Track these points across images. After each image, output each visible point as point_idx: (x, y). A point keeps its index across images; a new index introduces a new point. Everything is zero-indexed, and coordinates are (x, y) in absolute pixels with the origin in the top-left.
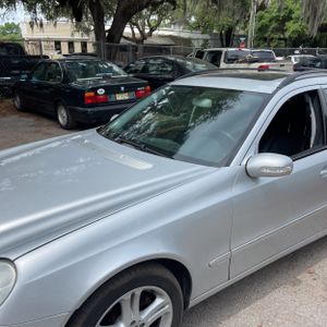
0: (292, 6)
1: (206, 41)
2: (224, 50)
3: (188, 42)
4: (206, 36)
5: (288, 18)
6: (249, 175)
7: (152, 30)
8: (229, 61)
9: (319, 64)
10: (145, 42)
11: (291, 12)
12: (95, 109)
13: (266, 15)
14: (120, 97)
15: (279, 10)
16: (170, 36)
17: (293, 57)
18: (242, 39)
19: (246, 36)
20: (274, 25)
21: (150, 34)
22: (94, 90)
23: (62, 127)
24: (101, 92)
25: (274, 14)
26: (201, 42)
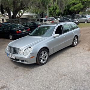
0: (56, 6)
1: (37, 16)
2: (43, 18)
3: (32, 16)
4: (36, 15)
5: (56, 9)
6: (54, 37)
7: (22, 14)
8: (45, 21)
9: (64, 20)
10: (21, 18)
11: (57, 7)
12: (19, 34)
13: (51, 8)
14: (24, 31)
15: (54, 7)
16: (27, 15)
17: (59, 18)
18: (46, 15)
19: (47, 14)
20: (53, 11)
21: (22, 15)
22: (18, 30)
23: (11, 40)
24: (20, 30)
25: (53, 8)
26: (35, 16)
